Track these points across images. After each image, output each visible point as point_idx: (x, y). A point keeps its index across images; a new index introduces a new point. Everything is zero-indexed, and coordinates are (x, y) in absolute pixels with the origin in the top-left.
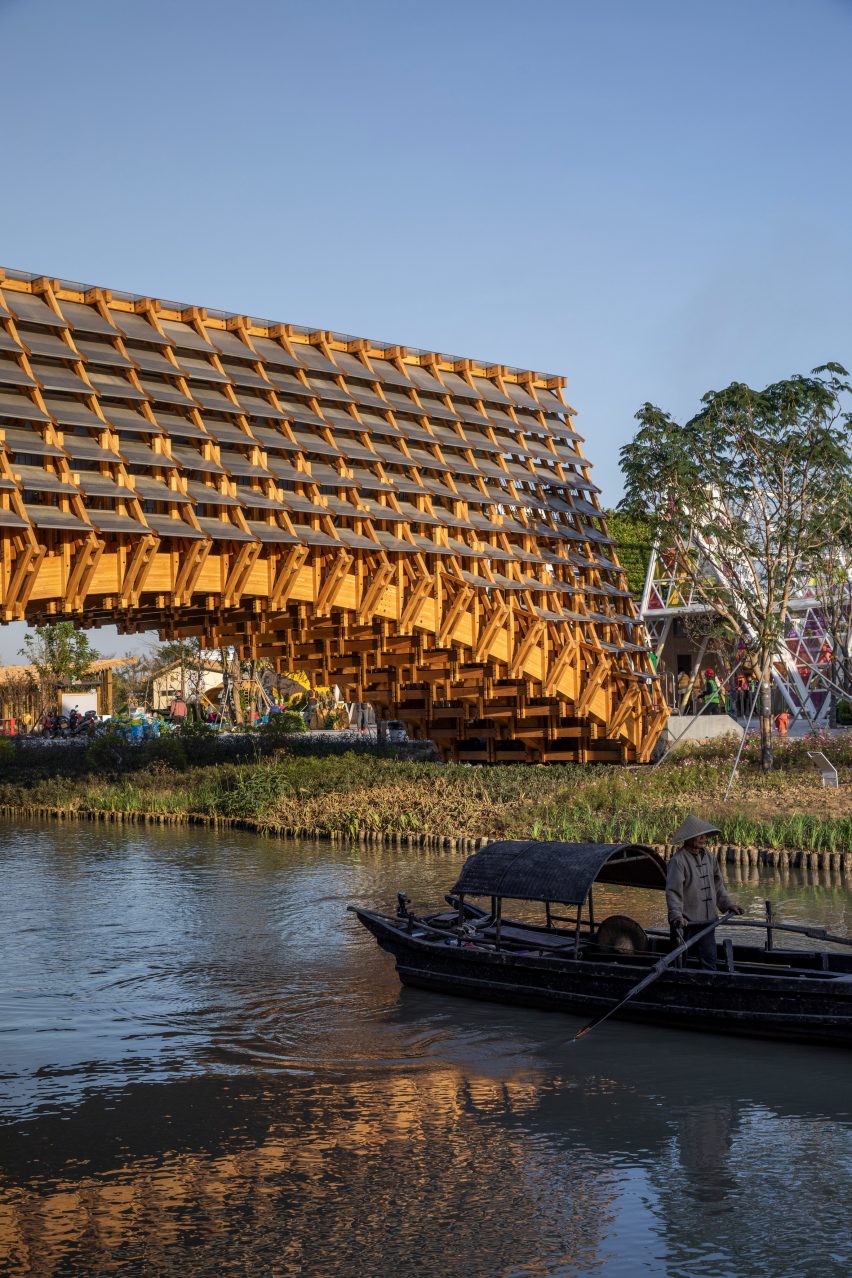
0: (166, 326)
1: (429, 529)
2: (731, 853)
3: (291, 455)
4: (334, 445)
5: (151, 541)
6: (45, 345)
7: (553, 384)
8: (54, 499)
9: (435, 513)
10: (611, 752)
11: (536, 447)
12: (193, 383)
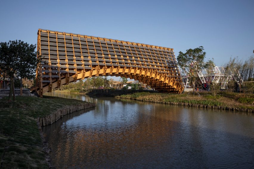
0: (124, 44)
1: (154, 66)
2: (185, 104)
3: (137, 58)
4: (143, 56)
5: (119, 67)
6: (110, 46)
7: (172, 50)
8: (109, 62)
9: (155, 64)
10: (177, 92)
11: (169, 57)
12: (126, 50)
